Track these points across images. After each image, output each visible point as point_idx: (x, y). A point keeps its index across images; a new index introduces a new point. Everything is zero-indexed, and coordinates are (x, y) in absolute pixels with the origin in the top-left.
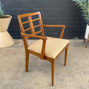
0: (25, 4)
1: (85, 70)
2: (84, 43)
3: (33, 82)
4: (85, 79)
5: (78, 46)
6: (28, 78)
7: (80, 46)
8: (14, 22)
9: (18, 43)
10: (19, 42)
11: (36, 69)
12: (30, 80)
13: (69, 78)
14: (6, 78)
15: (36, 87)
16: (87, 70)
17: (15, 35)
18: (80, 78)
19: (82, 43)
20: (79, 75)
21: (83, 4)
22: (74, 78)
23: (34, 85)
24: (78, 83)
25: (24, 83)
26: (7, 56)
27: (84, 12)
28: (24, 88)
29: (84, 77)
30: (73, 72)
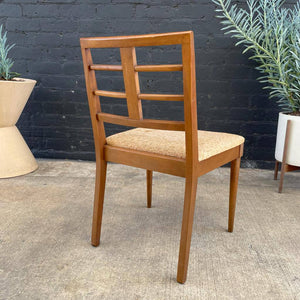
1: (265, 255)
2: (275, 178)
3: (57, 278)
4: (261, 282)
5: (252, 186)
6: (44, 266)
7: (258, 186)
9: (47, 170)
10: (52, 168)
12: (47, 271)
13: (199, 274)
15: (64, 294)
16: (272, 255)
17: (42, 147)
18: (240, 278)
19: (268, 179)
20: (236, 268)
21: (261, 44)
22: (216, 275)
23: (56, 289)
24: (229, 294)
25: (23, 281)
27: (267, 70)
28: (18, 295)
29: (258, 276)
30: (215, 259)
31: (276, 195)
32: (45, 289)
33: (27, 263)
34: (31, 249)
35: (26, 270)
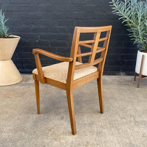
0: (41, 20)
1: (137, 119)
2: (135, 80)
3: (50, 135)
4: (138, 132)
6: (42, 130)
7: (128, 85)
8: (23, 47)
9: (27, 80)
11: (57, 117)
12: (44, 132)
13: (111, 130)
14: (5, 129)
15: (56, 143)
16: (140, 119)
18: (129, 131)
20: (126, 126)
21: (130, 19)
22: (118, 130)
23: (51, 141)
24: (126, 138)
25: (35, 137)
26: (8, 97)
27: (133, 31)
28: (35, 144)
29: (136, 129)
30: (116, 122)
31: (137, 89)
32: (46, 141)
33: (34, 129)
34: (33, 122)
35: (34, 132)
